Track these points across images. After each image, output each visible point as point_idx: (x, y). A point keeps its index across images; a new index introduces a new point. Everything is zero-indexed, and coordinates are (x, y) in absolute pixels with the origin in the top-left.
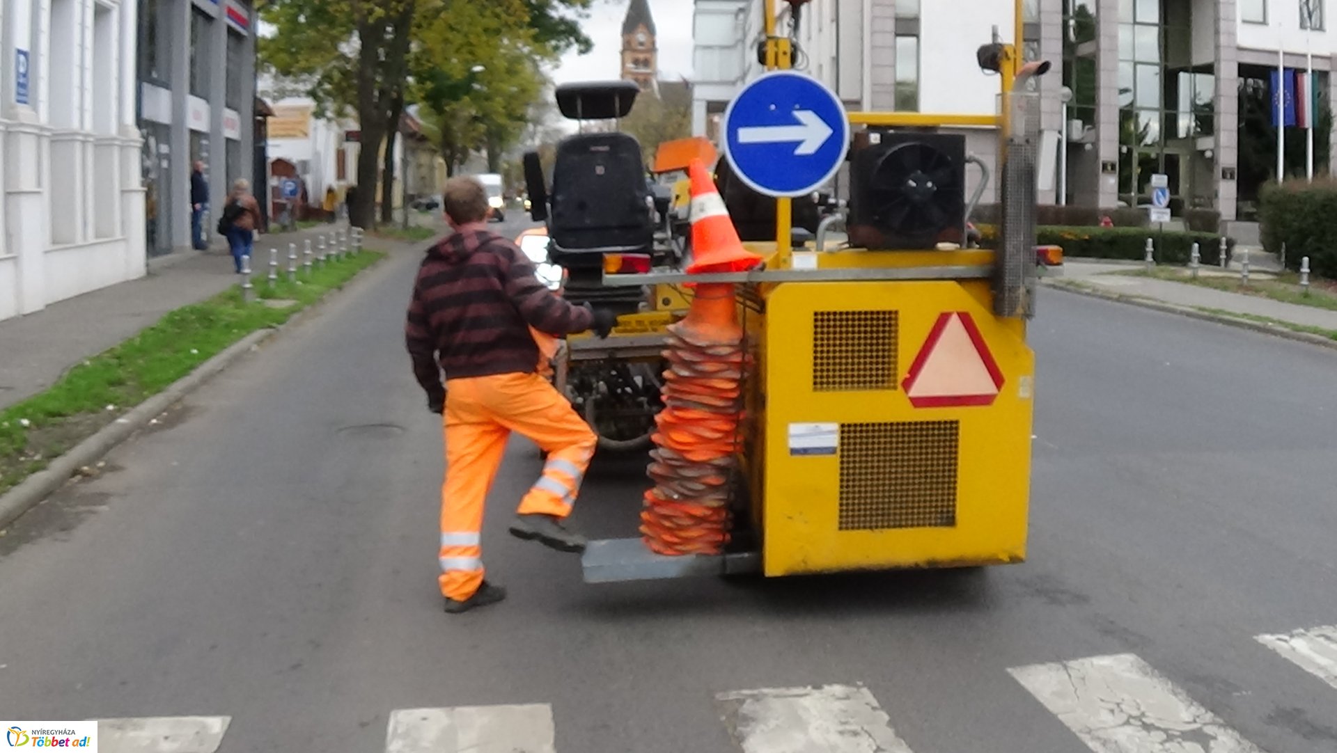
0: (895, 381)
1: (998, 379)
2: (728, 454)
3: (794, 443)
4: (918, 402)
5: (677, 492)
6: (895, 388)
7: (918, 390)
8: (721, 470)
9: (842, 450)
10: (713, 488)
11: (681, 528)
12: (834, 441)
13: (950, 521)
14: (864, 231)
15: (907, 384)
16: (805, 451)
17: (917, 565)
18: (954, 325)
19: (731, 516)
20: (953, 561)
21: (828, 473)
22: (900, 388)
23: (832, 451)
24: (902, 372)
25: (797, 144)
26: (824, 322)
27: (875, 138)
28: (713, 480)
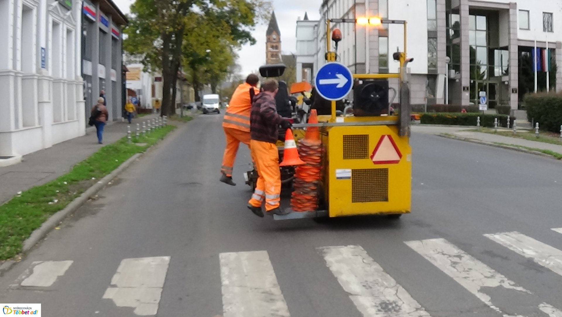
0: (368, 156)
1: (400, 155)
2: (317, 180)
3: (338, 176)
4: (376, 163)
5: (302, 192)
6: (368, 158)
7: (376, 159)
8: (315, 184)
9: (353, 178)
10: (313, 190)
11: (304, 203)
12: (350, 175)
13: (386, 199)
14: (358, 110)
15: (372, 157)
16: (341, 178)
17: (377, 214)
18: (386, 139)
19: (319, 200)
20: (388, 212)
21: (349, 185)
22: (370, 158)
23: (349, 178)
24: (370, 154)
25: (337, 84)
26: (347, 139)
27: (361, 82)
28: (313, 187)
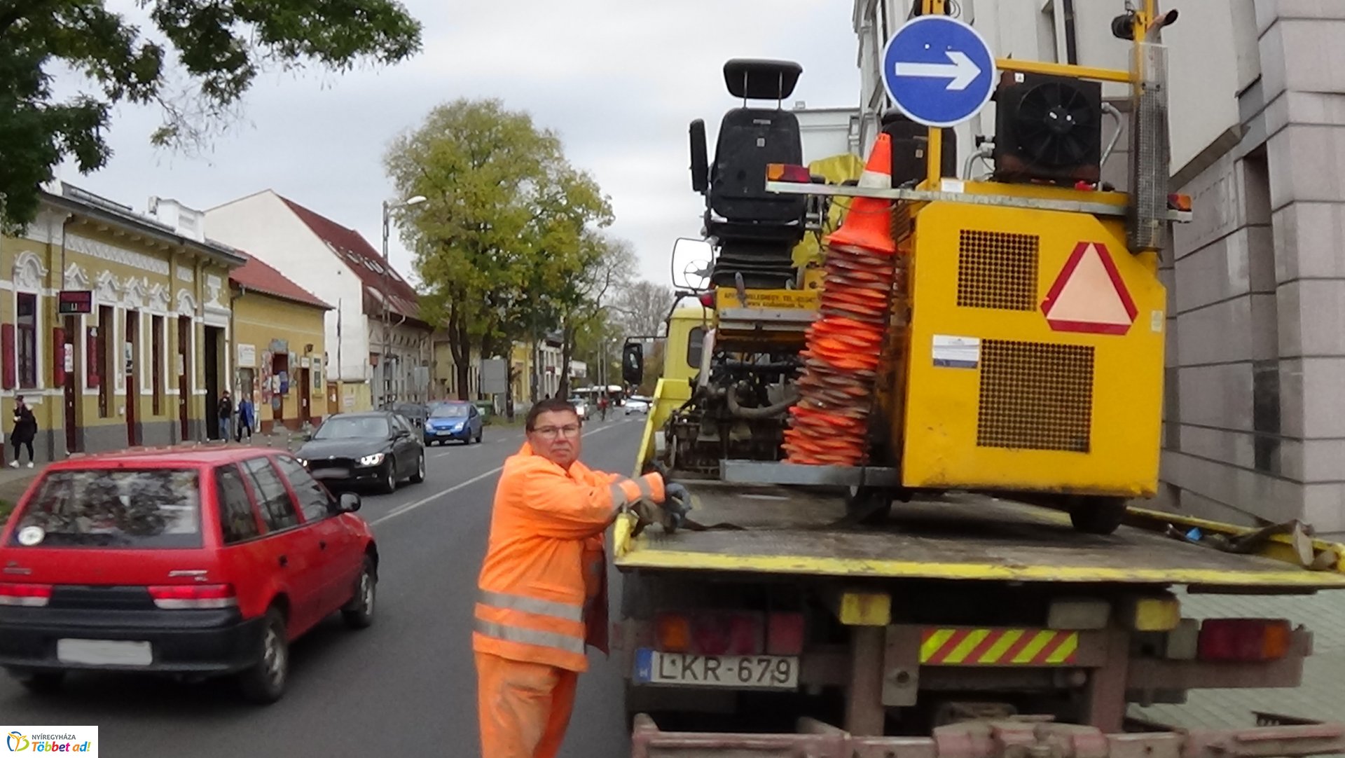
0: (1035, 303)
1: (1132, 312)
2: (873, 367)
3: (937, 354)
4: (1057, 326)
5: (821, 400)
6: (1035, 309)
7: (1054, 314)
8: (866, 382)
9: (983, 366)
10: (857, 399)
11: (825, 436)
12: (975, 355)
13: (1084, 447)
14: (1009, 161)
15: (1047, 307)
16: (947, 363)
17: (1051, 488)
18: (1091, 254)
19: (870, 432)
20: (1087, 489)
21: (969, 387)
22: (1039, 310)
23: (973, 365)
24: (1042, 296)
25: (951, 80)
26: (973, 243)
27: (1019, 78)
28: (858, 390)
